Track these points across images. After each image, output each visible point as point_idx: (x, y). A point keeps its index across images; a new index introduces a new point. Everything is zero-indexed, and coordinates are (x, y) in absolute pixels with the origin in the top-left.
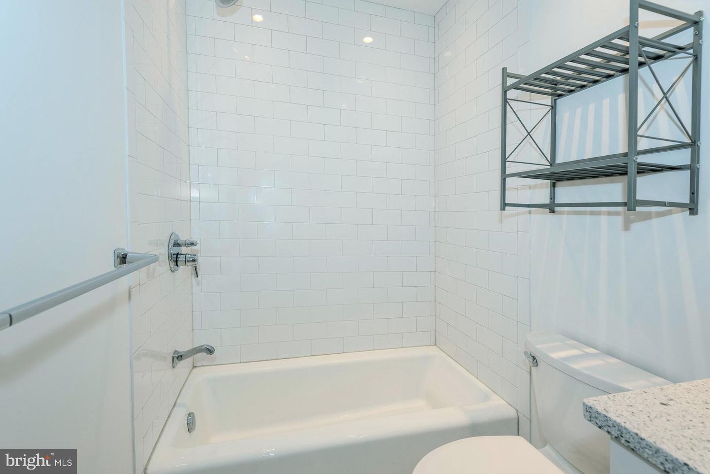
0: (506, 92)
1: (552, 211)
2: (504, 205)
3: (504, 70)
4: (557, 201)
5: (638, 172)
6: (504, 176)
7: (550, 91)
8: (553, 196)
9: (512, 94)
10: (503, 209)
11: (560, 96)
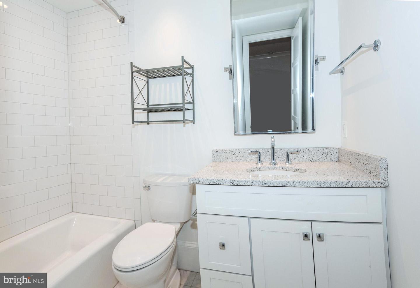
0: (133, 73)
1: (148, 124)
2: (133, 122)
3: (131, 63)
4: (150, 120)
5: (185, 110)
6: (133, 109)
7: (146, 75)
8: (148, 118)
9: (135, 74)
10: (133, 123)
11: (150, 78)
